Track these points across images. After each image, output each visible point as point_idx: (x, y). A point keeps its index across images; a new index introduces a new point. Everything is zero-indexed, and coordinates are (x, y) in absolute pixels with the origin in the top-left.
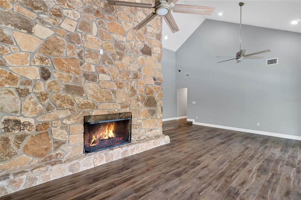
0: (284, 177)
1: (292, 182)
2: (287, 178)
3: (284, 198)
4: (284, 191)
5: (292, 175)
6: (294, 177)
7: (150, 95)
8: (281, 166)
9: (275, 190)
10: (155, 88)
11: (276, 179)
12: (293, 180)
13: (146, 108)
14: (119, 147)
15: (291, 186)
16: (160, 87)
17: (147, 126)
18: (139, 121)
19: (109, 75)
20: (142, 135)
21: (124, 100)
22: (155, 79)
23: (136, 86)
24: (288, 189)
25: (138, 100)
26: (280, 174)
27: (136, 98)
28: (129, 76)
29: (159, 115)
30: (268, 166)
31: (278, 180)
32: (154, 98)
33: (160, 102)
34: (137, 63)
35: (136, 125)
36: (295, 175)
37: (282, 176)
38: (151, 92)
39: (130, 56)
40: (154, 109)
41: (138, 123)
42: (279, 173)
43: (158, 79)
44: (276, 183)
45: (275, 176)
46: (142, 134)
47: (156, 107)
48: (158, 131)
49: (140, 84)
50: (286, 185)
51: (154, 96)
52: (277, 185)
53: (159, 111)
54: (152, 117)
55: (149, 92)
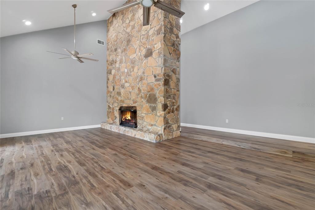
0: (40, 174)
1: (32, 174)
2: (38, 175)
3: (33, 162)
4: (35, 165)
5: (35, 181)
6: (32, 180)
7: (151, 93)
8: (53, 184)
9: (41, 162)
10: (155, 85)
11: (46, 168)
12: (32, 177)
13: (147, 105)
14: (132, 129)
15: (31, 170)
16: (160, 83)
17: (149, 120)
18: (143, 115)
19: (129, 83)
20: (144, 127)
21: (134, 97)
22: (155, 77)
23: (141, 87)
24: (33, 167)
25: (142, 97)
26: (46, 174)
27: (141, 96)
28: (136, 80)
29: (159, 112)
30: (64, 175)
31: (44, 169)
32: (155, 95)
33: (160, 99)
34: (142, 68)
35: (141, 117)
36: (32, 183)
37: (43, 174)
38: (152, 89)
39: (138, 65)
40: (154, 106)
41: (142, 116)
42: (48, 175)
43: (158, 75)
44: (44, 166)
45: (49, 169)
46: (144, 125)
47: (156, 103)
48: (159, 129)
49: (143, 85)
50: (36, 169)
51: (154, 93)
52: (42, 166)
53: (158, 108)
54: (153, 113)
55: (149, 90)
